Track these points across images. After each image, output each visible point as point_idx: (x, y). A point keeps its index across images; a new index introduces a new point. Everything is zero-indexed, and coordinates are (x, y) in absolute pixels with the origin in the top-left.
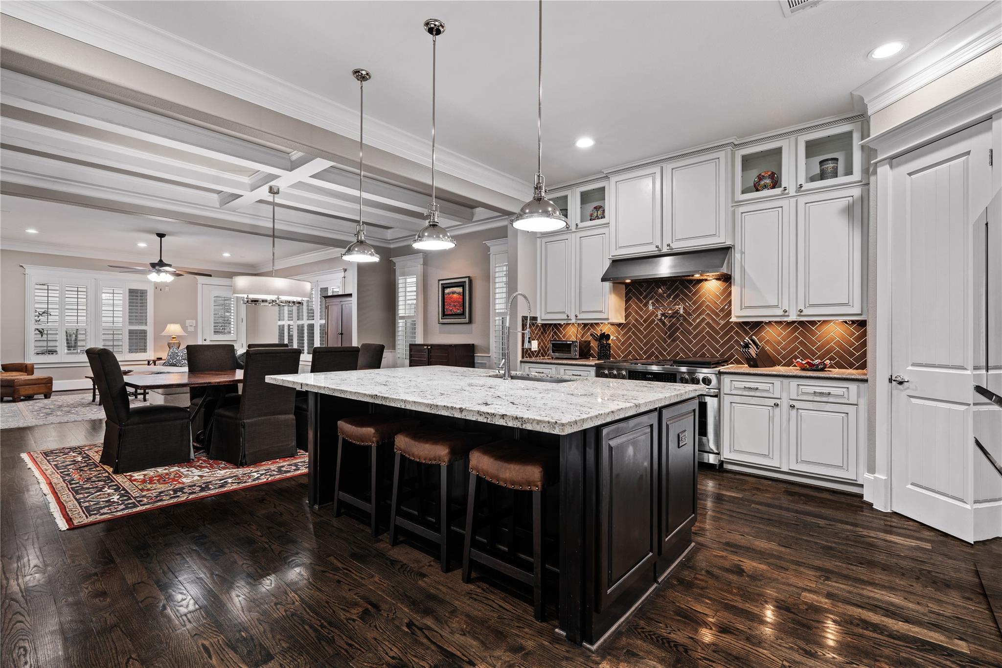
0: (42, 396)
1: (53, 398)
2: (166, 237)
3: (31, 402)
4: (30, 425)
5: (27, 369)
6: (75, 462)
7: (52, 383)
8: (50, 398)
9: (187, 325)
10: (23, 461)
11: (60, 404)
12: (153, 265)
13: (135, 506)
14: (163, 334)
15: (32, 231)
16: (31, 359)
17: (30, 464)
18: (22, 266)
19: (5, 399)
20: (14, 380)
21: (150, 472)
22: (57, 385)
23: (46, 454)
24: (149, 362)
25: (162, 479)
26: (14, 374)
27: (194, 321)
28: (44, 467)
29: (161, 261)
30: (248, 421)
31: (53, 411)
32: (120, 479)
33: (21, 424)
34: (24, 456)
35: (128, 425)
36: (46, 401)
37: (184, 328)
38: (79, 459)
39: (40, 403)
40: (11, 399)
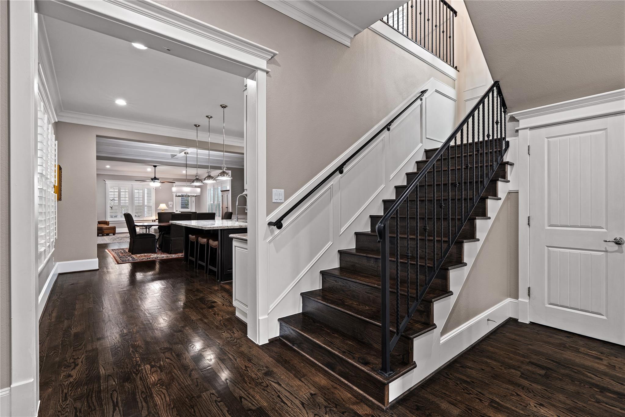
0: (112, 234)
1: (116, 235)
2: (157, 167)
3: (108, 236)
4: (108, 243)
5: (107, 223)
6: (121, 252)
7: (115, 229)
8: (115, 235)
9: (169, 204)
10: (106, 251)
11: (118, 237)
12: (152, 179)
13: (135, 260)
14: (158, 208)
15: (108, 167)
16: (108, 219)
17: (108, 252)
18: (104, 180)
19: (100, 235)
20: (102, 227)
21: (142, 255)
22: (118, 230)
23: (113, 250)
24: (153, 221)
25: (145, 256)
26: (102, 225)
27: (172, 202)
28: (112, 253)
29: (155, 177)
30: (173, 238)
31: (116, 239)
32: (133, 256)
33: (105, 242)
34: (106, 250)
35: (136, 239)
36: (113, 236)
37: (167, 205)
38: (122, 251)
39: (111, 237)
40: (101, 235)
